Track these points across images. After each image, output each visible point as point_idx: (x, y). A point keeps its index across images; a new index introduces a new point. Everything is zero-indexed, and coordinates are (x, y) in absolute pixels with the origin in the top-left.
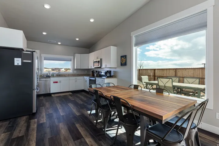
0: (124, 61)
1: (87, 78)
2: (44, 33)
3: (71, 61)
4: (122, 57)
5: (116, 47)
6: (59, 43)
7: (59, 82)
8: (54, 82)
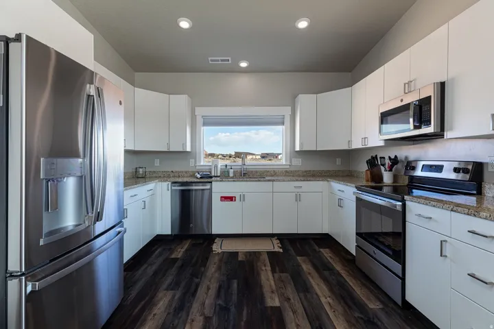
1: (345, 192)
2: (184, 24)
3: (283, 123)
6: (244, 64)
7: (238, 199)
8: (221, 197)
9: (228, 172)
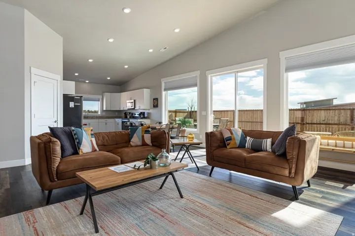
0: (156, 103)
1: (119, 121)
2: (76, 74)
3: (99, 101)
4: (154, 99)
5: (149, 90)
6: (87, 81)
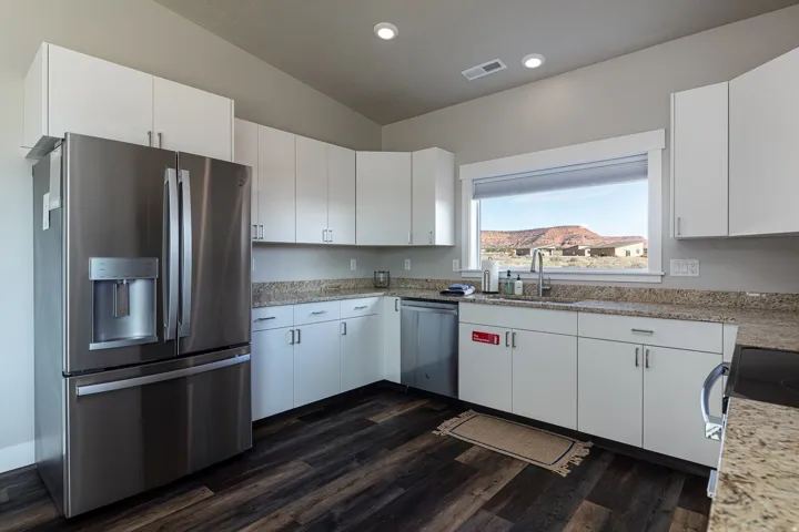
6: (533, 63)
7: (502, 340)
8: (474, 333)
9: (513, 285)
